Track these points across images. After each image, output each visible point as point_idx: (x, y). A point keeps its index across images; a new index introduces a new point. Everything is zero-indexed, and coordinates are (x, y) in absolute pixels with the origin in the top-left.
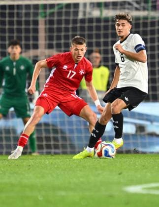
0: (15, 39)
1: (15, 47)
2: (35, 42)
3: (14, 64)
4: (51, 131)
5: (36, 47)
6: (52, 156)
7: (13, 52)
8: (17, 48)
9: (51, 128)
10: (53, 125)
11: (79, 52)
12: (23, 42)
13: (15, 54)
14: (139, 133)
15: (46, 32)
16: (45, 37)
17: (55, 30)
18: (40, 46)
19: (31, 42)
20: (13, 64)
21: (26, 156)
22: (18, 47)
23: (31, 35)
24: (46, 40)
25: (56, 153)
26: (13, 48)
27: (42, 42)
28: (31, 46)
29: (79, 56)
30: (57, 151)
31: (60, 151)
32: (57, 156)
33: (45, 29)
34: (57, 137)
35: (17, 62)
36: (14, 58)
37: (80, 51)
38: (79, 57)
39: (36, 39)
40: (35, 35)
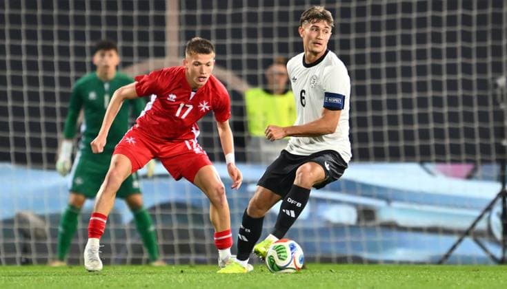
1: (107, 53)
2: (159, 44)
3: (107, 86)
4: (190, 218)
5: (160, 52)
6: (191, 267)
7: (104, 64)
8: (111, 55)
9: (189, 212)
10: (194, 207)
11: (201, 69)
13: (107, 67)
15: (180, 24)
16: (180, 33)
17: (198, 20)
18: (168, 51)
19: (151, 44)
20: (103, 87)
21: (140, 267)
22: (113, 52)
23: (151, 29)
24: (180, 40)
25: (198, 262)
26: (103, 55)
27: (172, 43)
28: (151, 51)
29: (201, 77)
30: (201, 257)
32: (200, 268)
33: (180, 17)
34: (203, 231)
36: (106, 74)
37: (205, 67)
38: (202, 79)
39: (161, 36)
40: (159, 29)
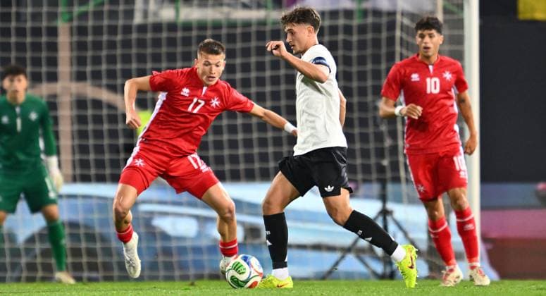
0: (13, 62)
1: (16, 79)
2: (52, 69)
3: (18, 110)
4: (82, 237)
5: (53, 77)
6: (84, 284)
8: (19, 80)
9: (82, 231)
10: (86, 227)
11: (211, 70)
12: (29, 69)
13: (16, 92)
14: (249, 241)
15: (72, 50)
16: (71, 59)
17: (90, 46)
18: (60, 76)
19: (44, 69)
20: (15, 111)
21: (35, 284)
22: (22, 77)
23: (44, 54)
24: (71, 64)
25: (91, 280)
26: (12, 81)
27: (64, 68)
28: (44, 77)
29: (211, 77)
30: (94, 275)
31: (100, 274)
32: (93, 286)
33: (71, 43)
34: (95, 249)
35: (22, 106)
36: (15, 99)
38: (211, 79)
39: (53, 62)
40: (51, 54)
